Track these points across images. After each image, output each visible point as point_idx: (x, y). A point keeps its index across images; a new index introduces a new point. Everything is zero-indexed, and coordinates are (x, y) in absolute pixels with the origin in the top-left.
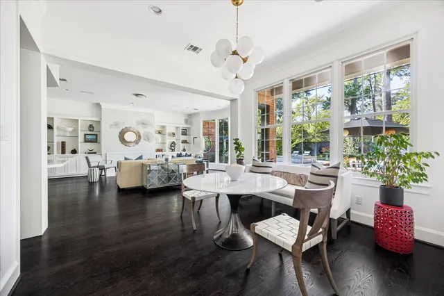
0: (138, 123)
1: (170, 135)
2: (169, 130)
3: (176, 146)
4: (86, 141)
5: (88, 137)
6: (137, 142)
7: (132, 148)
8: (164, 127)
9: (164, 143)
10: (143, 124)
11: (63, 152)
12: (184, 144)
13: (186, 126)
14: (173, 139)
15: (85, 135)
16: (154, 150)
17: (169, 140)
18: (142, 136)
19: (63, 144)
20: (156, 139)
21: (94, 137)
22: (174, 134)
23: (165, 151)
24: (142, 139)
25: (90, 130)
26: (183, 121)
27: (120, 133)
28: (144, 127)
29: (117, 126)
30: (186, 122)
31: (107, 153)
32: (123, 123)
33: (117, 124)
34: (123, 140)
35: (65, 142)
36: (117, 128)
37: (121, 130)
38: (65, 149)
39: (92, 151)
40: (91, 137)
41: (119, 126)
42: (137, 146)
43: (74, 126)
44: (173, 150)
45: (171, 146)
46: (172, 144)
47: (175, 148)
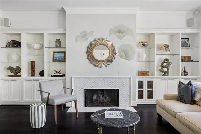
0: (112, 31)
1: (160, 48)
2: (159, 40)
3: (171, 67)
4: (55, 60)
5: (57, 55)
6: (109, 61)
7: (103, 70)
8: (150, 36)
9: (149, 61)
10: (119, 32)
12: (185, 63)
13: (189, 31)
14: (165, 55)
15: (54, 52)
16: (135, 73)
17: (158, 57)
18: (117, 51)
19: (33, 64)
20: (139, 56)
21: (62, 55)
22: (167, 47)
23: (153, 75)
24: (117, 56)
25: (57, 47)
26: (184, 23)
27: (88, 48)
28: (120, 38)
29: (84, 39)
30: (190, 23)
31: (72, 77)
32: (92, 33)
33: (84, 36)
34: (91, 58)
35: (34, 62)
36: (84, 40)
37: (89, 43)
38: (34, 70)
39: (59, 73)
40: (59, 56)
41: (86, 37)
42: (110, 66)
43: (40, 43)
44: (165, 73)
45: (162, 66)
46: (163, 63)
47: (168, 70)
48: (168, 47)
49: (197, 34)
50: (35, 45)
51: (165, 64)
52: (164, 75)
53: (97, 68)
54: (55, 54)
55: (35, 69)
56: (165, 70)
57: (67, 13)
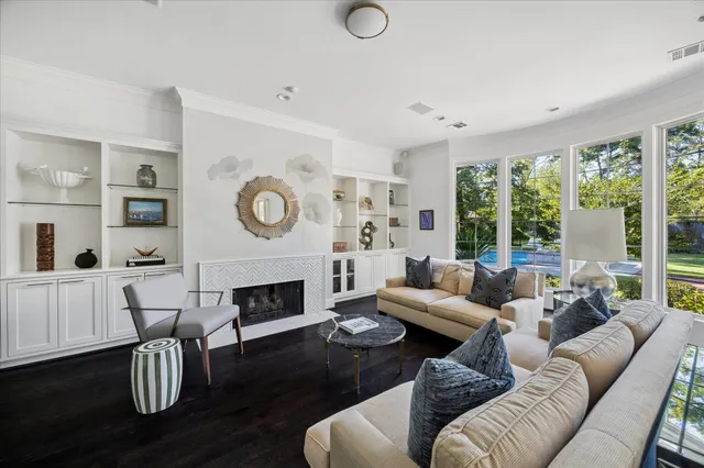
2: (362, 191)
4: (130, 222)
5: (136, 208)
6: (287, 225)
7: (275, 243)
10: (304, 168)
11: (46, 261)
12: (394, 230)
13: (397, 180)
15: (127, 201)
17: (362, 217)
18: (300, 205)
19: (45, 234)
21: (158, 208)
22: (368, 202)
24: (301, 215)
25: (143, 185)
26: (389, 168)
27: (240, 196)
28: (305, 180)
29: (232, 173)
30: (397, 170)
31: (201, 262)
32: (249, 164)
33: (230, 166)
34: (247, 217)
35: (52, 225)
36: (232, 177)
37: (243, 184)
38: (52, 251)
39: (149, 254)
40: (145, 210)
41: (237, 171)
42: (287, 236)
43: (86, 169)
44: (368, 246)
45: (363, 234)
46: (365, 228)
47: (371, 241)
48: (370, 203)
49: (405, 185)
50: (65, 173)
51: (367, 231)
52: (366, 248)
53: (260, 239)
54: (131, 203)
55: (55, 246)
56: (367, 239)
57: (184, 104)
